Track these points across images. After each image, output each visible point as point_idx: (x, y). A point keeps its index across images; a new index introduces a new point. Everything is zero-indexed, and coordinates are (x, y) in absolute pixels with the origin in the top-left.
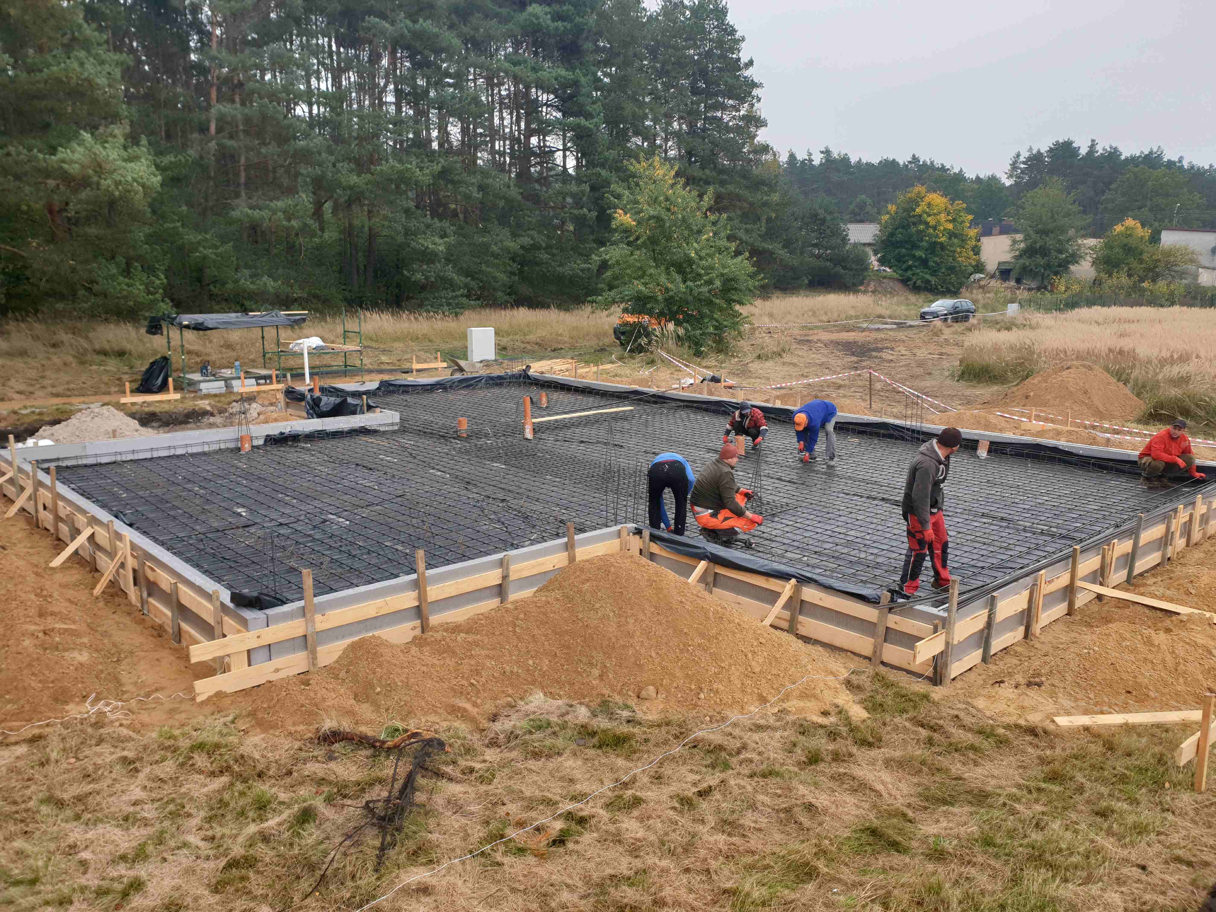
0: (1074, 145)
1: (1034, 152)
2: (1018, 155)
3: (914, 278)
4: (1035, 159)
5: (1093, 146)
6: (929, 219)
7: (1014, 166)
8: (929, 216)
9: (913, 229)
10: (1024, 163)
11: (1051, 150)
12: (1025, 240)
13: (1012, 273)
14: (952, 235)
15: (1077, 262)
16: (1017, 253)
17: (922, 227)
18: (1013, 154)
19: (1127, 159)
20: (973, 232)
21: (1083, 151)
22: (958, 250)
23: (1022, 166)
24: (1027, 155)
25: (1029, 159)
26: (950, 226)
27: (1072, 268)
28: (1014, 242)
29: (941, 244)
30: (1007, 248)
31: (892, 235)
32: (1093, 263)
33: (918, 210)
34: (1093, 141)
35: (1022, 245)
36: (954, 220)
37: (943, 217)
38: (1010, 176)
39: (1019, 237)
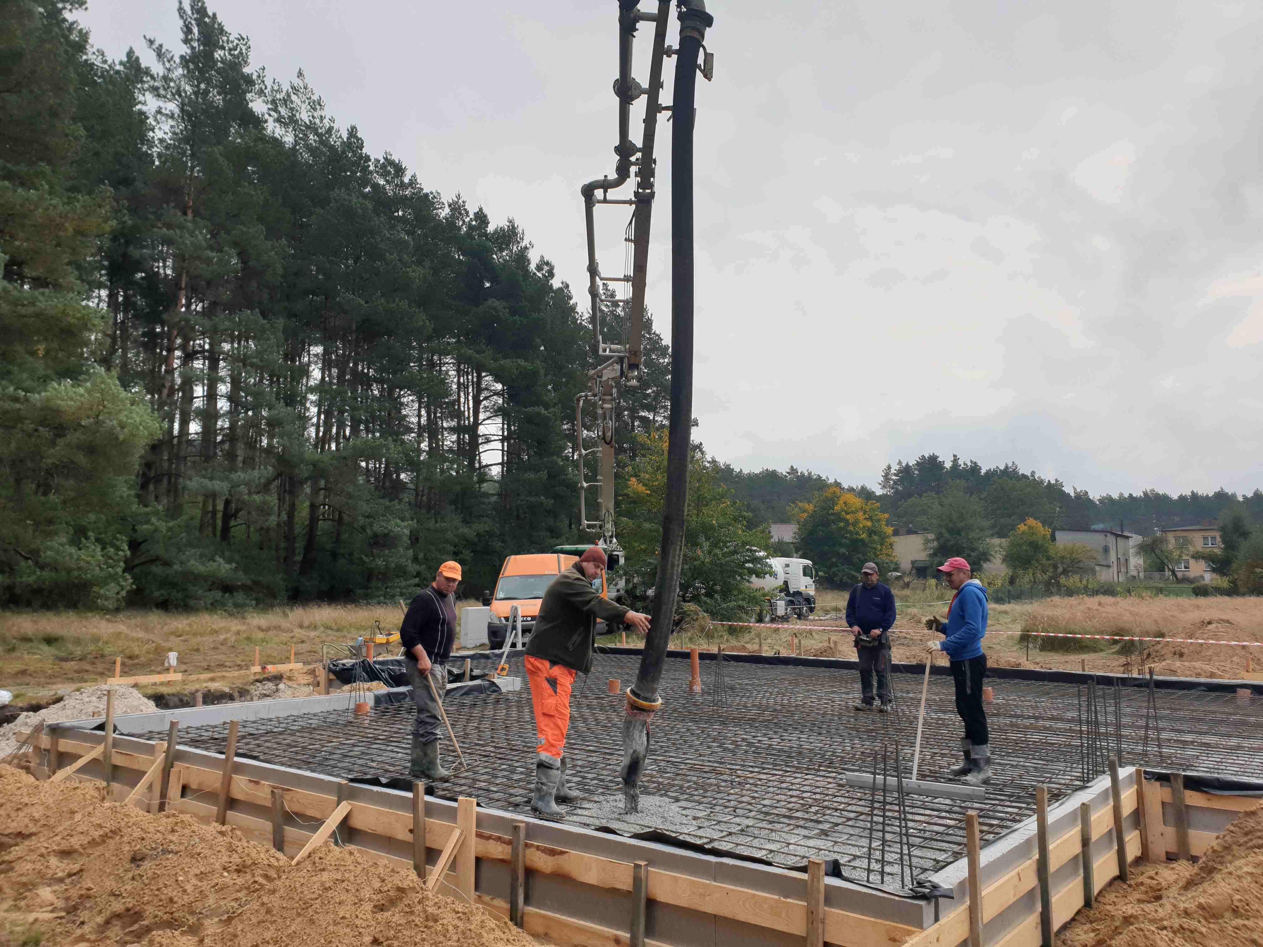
0: (939, 459)
1: (904, 465)
2: (889, 468)
3: (840, 574)
4: (905, 471)
5: (955, 459)
6: (848, 517)
7: (886, 476)
8: (847, 513)
9: (834, 527)
10: (895, 475)
11: (918, 464)
12: (938, 539)
13: (928, 571)
14: (871, 532)
15: (989, 560)
16: (932, 552)
17: (842, 524)
18: (884, 467)
19: (988, 473)
20: (889, 530)
21: (948, 465)
22: (879, 547)
23: (894, 478)
24: (897, 467)
25: (900, 471)
26: (869, 524)
27: (985, 566)
28: (927, 541)
29: (862, 540)
30: (921, 547)
31: (811, 533)
32: (1004, 561)
33: (837, 508)
34: (955, 456)
35: (935, 544)
36: (870, 519)
37: (860, 515)
38: (884, 487)
39: (931, 536)
